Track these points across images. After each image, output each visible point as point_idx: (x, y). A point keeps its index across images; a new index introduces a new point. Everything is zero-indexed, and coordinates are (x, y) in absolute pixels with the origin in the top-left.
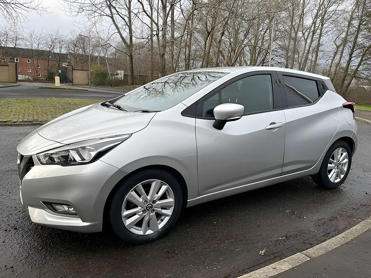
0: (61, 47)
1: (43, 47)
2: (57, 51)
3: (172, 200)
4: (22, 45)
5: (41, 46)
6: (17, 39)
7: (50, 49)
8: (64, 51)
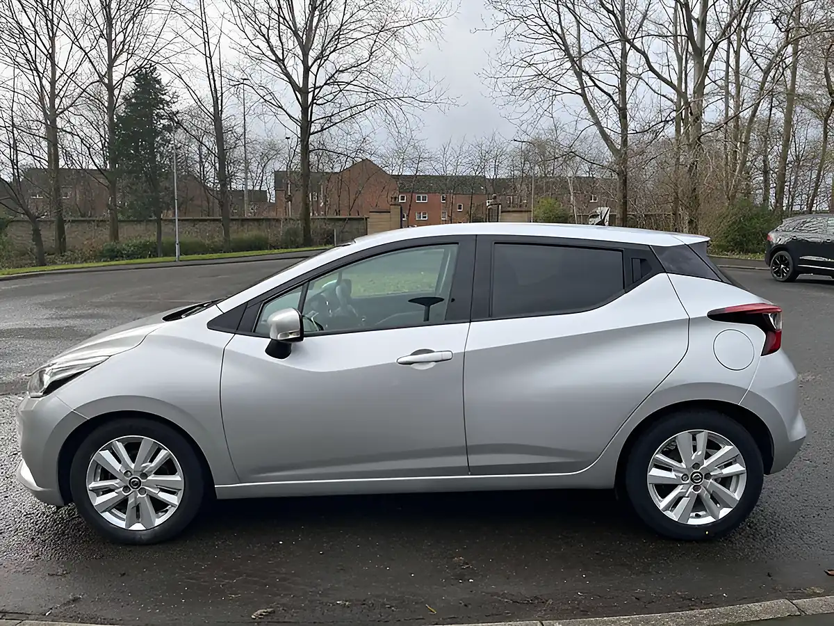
0: (496, 168)
1: (464, 171)
2: (490, 175)
3: (180, 479)
4: (427, 169)
5: (460, 168)
6: (420, 159)
7: (477, 173)
8: (503, 174)
